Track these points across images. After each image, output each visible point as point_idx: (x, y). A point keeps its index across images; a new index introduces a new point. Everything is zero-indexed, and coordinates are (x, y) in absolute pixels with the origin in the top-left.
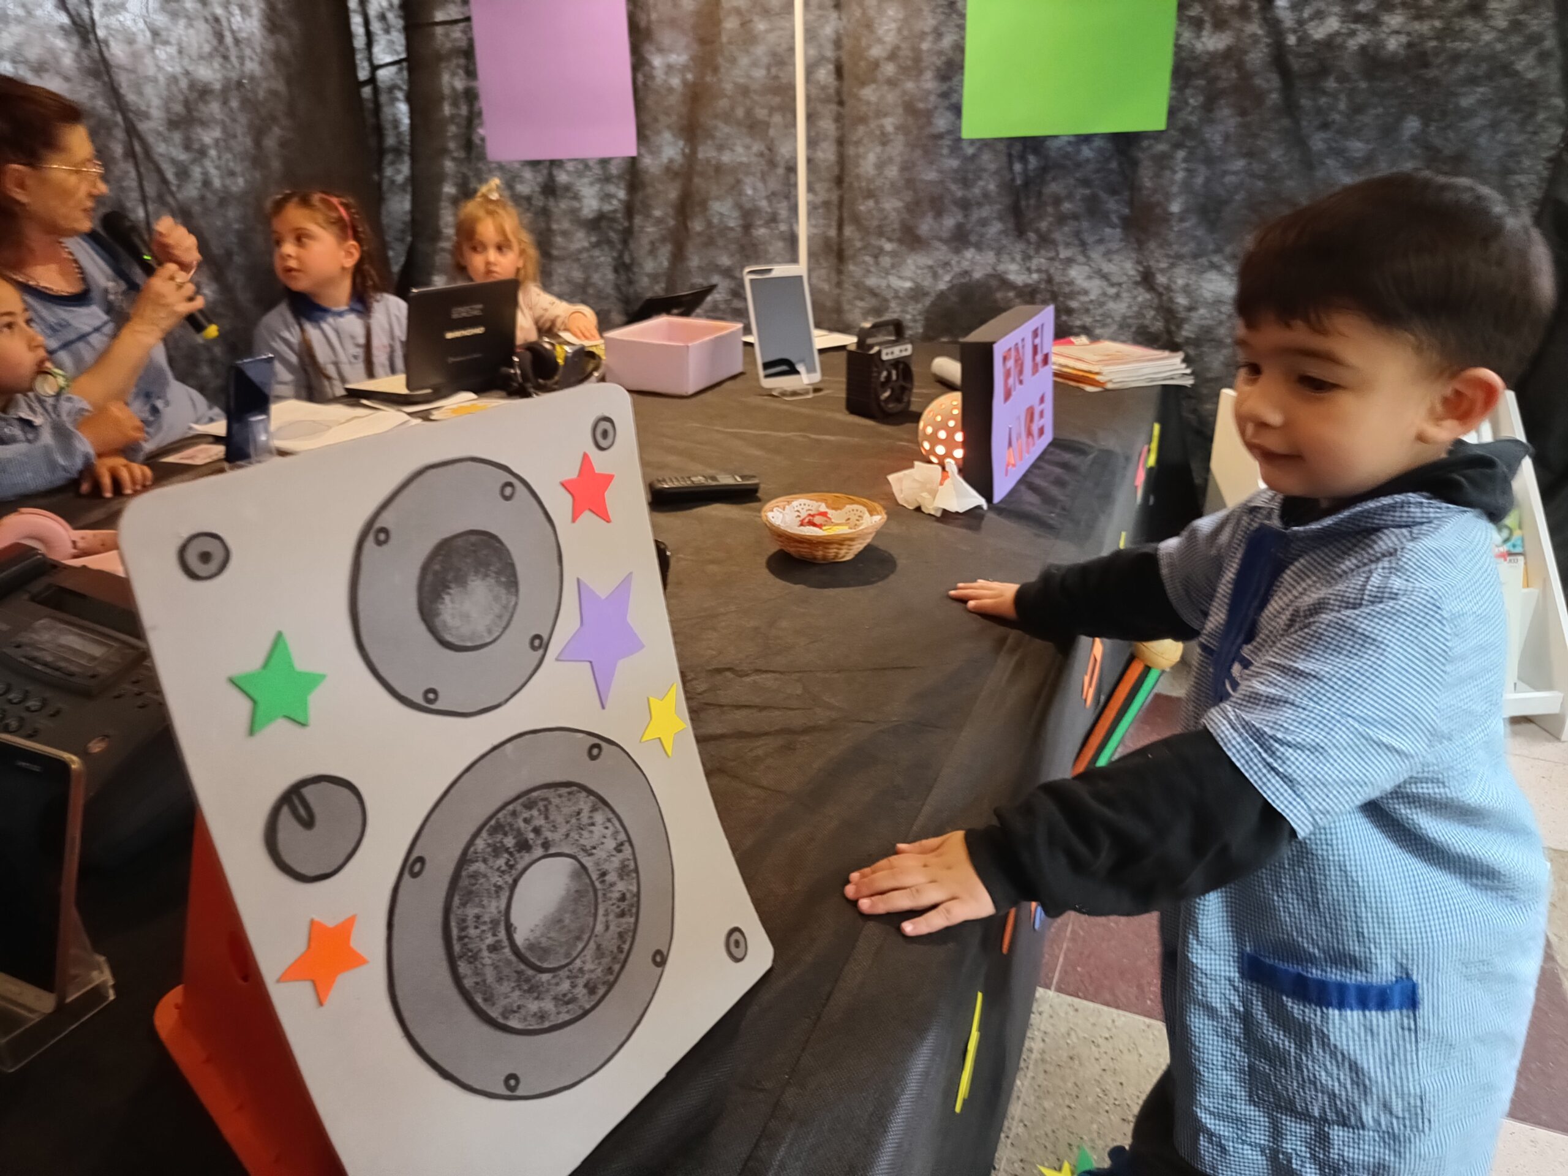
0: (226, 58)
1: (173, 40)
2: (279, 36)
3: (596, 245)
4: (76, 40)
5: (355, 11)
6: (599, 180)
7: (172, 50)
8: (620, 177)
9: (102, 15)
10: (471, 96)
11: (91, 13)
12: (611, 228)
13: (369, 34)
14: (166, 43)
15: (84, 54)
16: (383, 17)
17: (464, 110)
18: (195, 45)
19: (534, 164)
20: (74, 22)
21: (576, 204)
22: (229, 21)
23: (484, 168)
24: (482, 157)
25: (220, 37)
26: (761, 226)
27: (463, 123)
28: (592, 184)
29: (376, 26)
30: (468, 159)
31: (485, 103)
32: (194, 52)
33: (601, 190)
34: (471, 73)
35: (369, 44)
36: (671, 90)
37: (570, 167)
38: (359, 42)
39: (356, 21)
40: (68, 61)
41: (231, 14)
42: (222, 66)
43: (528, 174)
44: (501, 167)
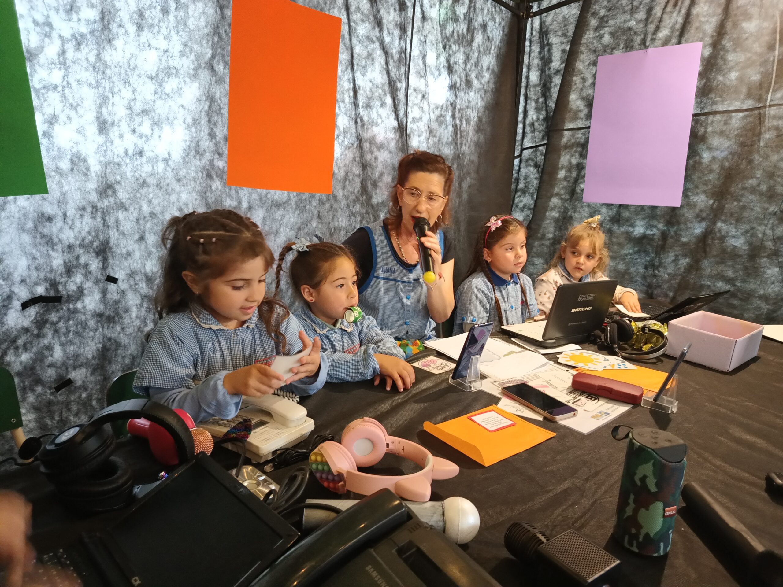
0: (456, 144)
1: (438, 135)
2: (480, 134)
3: (638, 252)
4: (398, 134)
5: (521, 122)
6: (648, 217)
7: (436, 140)
8: (663, 216)
9: (411, 123)
10: (580, 167)
11: (407, 122)
12: (649, 244)
13: (524, 133)
14: (434, 136)
15: (400, 141)
16: (532, 124)
17: (574, 174)
18: (446, 138)
19: (609, 206)
20: (399, 125)
21: (631, 229)
22: (460, 126)
23: (579, 205)
24: (580, 199)
25: (455, 133)
26: (764, 257)
27: (572, 181)
28: (643, 219)
29: (528, 129)
30: (571, 199)
31: (587, 171)
32: (444, 141)
33: (648, 222)
34: (583, 155)
35: (523, 138)
36: (711, 171)
37: (632, 209)
38: (519, 137)
39: (520, 126)
40: (393, 145)
41: (462, 123)
42: (454, 148)
43: (604, 210)
44: (589, 205)
